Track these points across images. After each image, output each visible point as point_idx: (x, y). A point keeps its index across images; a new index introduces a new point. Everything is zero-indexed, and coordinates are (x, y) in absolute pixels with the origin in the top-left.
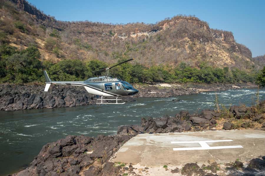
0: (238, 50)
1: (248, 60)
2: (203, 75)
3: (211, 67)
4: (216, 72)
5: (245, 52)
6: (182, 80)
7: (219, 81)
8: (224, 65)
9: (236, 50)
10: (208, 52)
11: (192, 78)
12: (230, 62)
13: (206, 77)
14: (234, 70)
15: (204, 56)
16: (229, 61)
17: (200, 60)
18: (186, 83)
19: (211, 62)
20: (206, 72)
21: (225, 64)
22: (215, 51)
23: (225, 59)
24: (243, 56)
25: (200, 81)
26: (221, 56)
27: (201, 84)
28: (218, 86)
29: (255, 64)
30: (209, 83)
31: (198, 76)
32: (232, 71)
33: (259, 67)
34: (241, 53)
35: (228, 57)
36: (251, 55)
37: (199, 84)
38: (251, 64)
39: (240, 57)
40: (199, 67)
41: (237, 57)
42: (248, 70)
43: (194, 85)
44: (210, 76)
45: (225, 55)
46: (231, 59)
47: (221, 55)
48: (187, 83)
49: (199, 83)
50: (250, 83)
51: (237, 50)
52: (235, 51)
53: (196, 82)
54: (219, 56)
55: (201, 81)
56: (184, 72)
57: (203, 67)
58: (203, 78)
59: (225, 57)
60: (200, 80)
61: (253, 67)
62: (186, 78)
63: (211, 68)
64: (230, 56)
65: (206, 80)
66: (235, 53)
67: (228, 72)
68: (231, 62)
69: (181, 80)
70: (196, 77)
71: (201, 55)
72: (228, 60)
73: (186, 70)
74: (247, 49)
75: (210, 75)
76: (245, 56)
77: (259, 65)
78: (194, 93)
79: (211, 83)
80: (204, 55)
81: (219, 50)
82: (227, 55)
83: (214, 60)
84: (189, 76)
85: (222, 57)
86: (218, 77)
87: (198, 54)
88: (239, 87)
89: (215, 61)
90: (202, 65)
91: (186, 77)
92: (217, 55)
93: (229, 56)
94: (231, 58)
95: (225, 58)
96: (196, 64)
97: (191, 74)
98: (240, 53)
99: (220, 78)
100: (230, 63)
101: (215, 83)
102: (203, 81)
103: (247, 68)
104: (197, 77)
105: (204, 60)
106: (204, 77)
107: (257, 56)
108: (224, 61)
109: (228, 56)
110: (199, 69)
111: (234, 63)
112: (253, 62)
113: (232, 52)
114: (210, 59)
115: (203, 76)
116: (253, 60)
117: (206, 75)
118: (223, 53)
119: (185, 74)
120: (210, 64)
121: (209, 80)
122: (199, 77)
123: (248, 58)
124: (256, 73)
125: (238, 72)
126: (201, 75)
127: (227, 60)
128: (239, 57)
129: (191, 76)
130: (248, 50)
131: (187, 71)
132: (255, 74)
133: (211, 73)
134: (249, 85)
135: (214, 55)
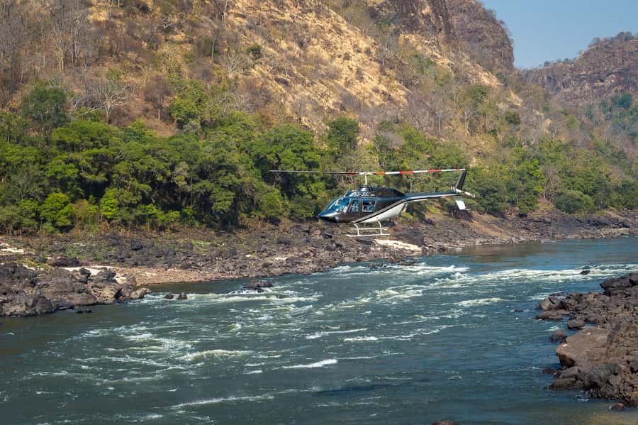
0: (433, 20)
1: (486, 81)
2: (182, 168)
3: (250, 118)
4: (274, 149)
5: (474, 36)
6: (38, 213)
7: (292, 211)
8: (343, 108)
9: (422, 22)
10: (245, 22)
11: (110, 192)
12: (377, 91)
13: (207, 184)
14: (397, 140)
15: (209, 49)
16: (371, 86)
17: (179, 71)
18: (65, 229)
19: (250, 87)
20: (207, 153)
21: (348, 101)
22: (287, 17)
23: (345, 70)
24: (458, 59)
25: (161, 216)
26: (325, 55)
27: (174, 231)
28: (285, 244)
29: (525, 104)
30: (227, 223)
31: (149, 176)
32: (381, 147)
33: (549, 122)
34: (447, 41)
35: (366, 58)
36: (511, 51)
37: (154, 232)
38: (501, 106)
39: (444, 62)
40: (167, 117)
41: (425, 64)
42: (484, 143)
43: (116, 241)
44: (229, 179)
45: (347, 47)
46: (382, 71)
47: (328, 45)
48: (74, 232)
49: (162, 229)
50: (486, 217)
51: (427, 17)
52: (412, 26)
53: (141, 220)
54: (316, 49)
55: (174, 214)
56: (54, 149)
57: (191, 116)
58: (185, 195)
59: (347, 57)
60: (166, 208)
61: (513, 120)
62: (62, 196)
63: (246, 127)
64: (380, 50)
65: (205, 202)
66: (413, 38)
67: (354, 149)
68: (382, 88)
69: (28, 205)
70: (136, 184)
71: (191, 42)
72: (366, 76)
73: (67, 138)
74: (488, 17)
75: (232, 169)
76: (472, 57)
77: (546, 109)
78: (77, 299)
79: (244, 227)
80: (208, 42)
81: (312, 16)
82: (363, 45)
83: (280, 76)
84: (89, 177)
85: (333, 57)
86: (289, 185)
87: (169, 30)
88: (413, 247)
89: (285, 83)
90: (189, 104)
91: (64, 191)
92: (301, 45)
93: (373, 51)
94: (385, 64)
95: (352, 63)
96: (147, 100)
97: (101, 162)
98: (442, 36)
99: (302, 194)
100: (378, 100)
101: (269, 225)
102: (189, 210)
103: (473, 129)
104: (146, 187)
105: (207, 75)
106: (189, 189)
107: (547, 64)
108: (341, 83)
109: (368, 52)
110: (163, 132)
111: (400, 94)
112: (517, 91)
113: (397, 33)
114: (246, 69)
115: (181, 176)
116: (519, 82)
117: (203, 174)
118: (340, 32)
119: (57, 165)
120: (243, 98)
121: (223, 202)
122: (154, 184)
123: (489, 69)
124: (523, 158)
125: (420, 148)
126: (172, 168)
127: (361, 79)
128: (439, 63)
129: (101, 178)
130: (494, 21)
131: (74, 147)
132: (519, 163)
133: (234, 157)
134: (484, 229)
135: (284, 45)
